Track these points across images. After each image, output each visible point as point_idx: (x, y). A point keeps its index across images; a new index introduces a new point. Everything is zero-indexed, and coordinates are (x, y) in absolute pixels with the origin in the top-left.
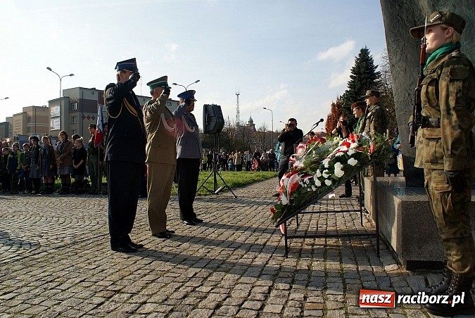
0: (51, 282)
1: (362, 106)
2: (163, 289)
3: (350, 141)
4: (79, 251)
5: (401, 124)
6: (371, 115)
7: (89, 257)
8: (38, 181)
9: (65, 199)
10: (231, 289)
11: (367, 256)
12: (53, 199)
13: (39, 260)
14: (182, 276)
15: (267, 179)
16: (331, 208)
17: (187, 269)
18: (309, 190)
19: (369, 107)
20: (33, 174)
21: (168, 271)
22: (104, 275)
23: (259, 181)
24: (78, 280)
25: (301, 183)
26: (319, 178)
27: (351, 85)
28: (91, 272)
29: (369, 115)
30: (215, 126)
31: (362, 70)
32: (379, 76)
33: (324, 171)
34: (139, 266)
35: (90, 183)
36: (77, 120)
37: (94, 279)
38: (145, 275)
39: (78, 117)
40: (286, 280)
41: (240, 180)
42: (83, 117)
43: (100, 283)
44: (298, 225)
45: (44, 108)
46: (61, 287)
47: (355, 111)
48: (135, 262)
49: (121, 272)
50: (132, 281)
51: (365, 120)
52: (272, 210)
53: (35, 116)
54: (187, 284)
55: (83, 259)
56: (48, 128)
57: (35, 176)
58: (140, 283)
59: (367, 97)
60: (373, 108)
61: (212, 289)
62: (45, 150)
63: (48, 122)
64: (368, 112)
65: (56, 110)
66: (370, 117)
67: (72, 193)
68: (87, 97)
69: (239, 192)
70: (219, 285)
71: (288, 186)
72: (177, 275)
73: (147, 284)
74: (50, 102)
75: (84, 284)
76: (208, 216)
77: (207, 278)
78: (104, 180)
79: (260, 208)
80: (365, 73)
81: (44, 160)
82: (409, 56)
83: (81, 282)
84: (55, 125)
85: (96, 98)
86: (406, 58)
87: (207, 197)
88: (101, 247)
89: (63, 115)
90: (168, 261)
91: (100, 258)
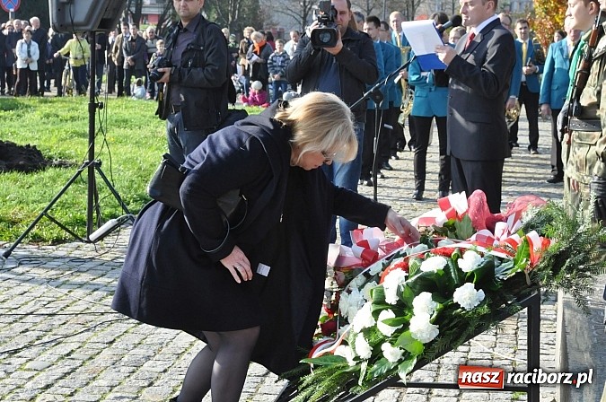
26: (366, 332)
33: (384, 314)
87: (62, 251)
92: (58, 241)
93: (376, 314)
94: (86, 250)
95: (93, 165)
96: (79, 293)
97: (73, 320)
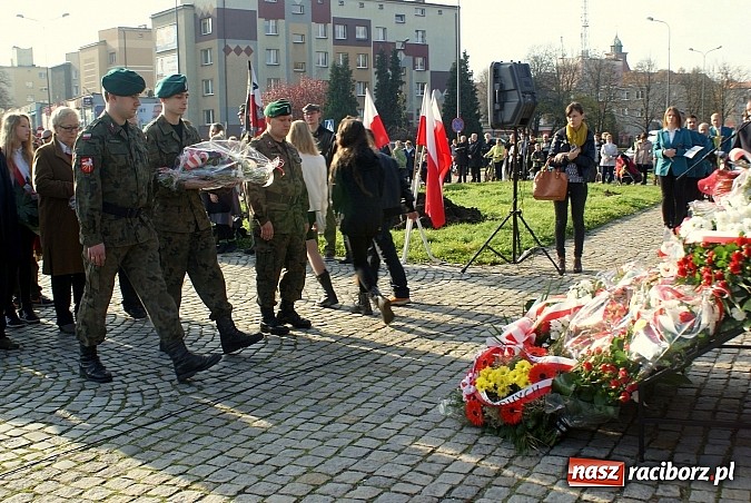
13: (160, 435)
14: (425, 493)
15: (643, 209)
17: (435, 477)
21: (399, 479)
22: (279, 480)
23: (622, 217)
28: (256, 471)
30: (516, 111)
34: (344, 462)
36: (214, 57)
38: (356, 486)
39: (216, 49)
42: (227, 50)
45: (142, 31)
48: (338, 452)
49: (309, 476)
53: (123, 49)
55: (239, 438)
63: (151, 63)
65: (167, 36)
72: (415, 490)
74: (155, 17)
84: (167, 69)
85: (252, 5)
87: (496, 269)
88: (274, 406)
89: (183, 47)
90: (400, 452)
91: (271, 437)
92: (494, 264)
94: (513, 268)
95: (516, 214)
96: (509, 293)
97: (507, 309)
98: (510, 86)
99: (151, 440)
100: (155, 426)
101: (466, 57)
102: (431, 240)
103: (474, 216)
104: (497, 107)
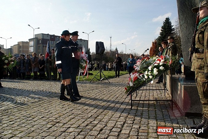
0: (29, 117)
1: (166, 43)
2: (77, 122)
3: (161, 59)
4: (41, 104)
5: (184, 52)
6: (170, 47)
7: (46, 107)
8: (24, 74)
9: (36, 82)
10: (107, 123)
11: (167, 110)
12: (30, 82)
13: (24, 108)
14: (86, 116)
15: (123, 75)
16: (151, 88)
17: (88, 114)
18: (142, 80)
19: (169, 44)
20: (22, 71)
21: (80, 114)
22: (52, 115)
24: (41, 117)
25: (139, 77)
26: (147, 75)
27: (161, 34)
28: (46, 114)
29: (169, 47)
30: (101, 51)
31: (166, 27)
32: (174, 30)
33: (149, 72)
34: (67, 112)
35: (46, 75)
36: (41, 48)
37: (48, 117)
38: (70, 116)
39: (41, 46)
40: (131, 119)
41: (112, 75)
42: (44, 46)
43: (50, 118)
44: (137, 95)
45: (27, 42)
46: (34, 120)
47: (163, 45)
48: (66, 110)
49: (59, 114)
50: (64, 118)
51: (167, 49)
52: (126, 89)
53: (23, 46)
54: (88, 120)
55: (43, 108)
56: (28, 51)
57: (23, 72)
58: (68, 119)
59: (169, 39)
60: (171, 45)
61: (99, 122)
62: (27, 61)
63: (28, 48)
64: (169, 46)
65: (32, 43)
66: (169, 48)
67: (39, 79)
68: (45, 38)
69: (111, 80)
70: (102, 121)
71: (133, 78)
72: (83, 116)
73: (70, 119)
74: (29, 40)
75: (43, 119)
76: (97, 90)
77: (96, 117)
78: (52, 74)
79: (120, 87)
80: (167, 29)
81: (27, 65)
82: (189, 21)
83: (42, 118)
84: (31, 50)
85: (49, 38)
86: (187, 22)
88: (51, 103)
89: (35, 45)
90: (79, 109)
91: (50, 108)
93: (148, 72)
94: (100, 82)
96: (100, 85)
97: (100, 87)
98: (100, 46)
99: (22, 109)
100: (23, 106)
101: (89, 49)
102: (84, 77)
103: (92, 74)
104: (97, 50)
